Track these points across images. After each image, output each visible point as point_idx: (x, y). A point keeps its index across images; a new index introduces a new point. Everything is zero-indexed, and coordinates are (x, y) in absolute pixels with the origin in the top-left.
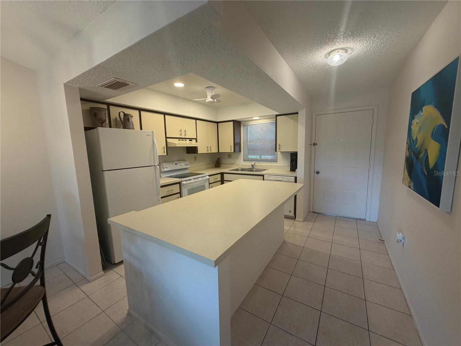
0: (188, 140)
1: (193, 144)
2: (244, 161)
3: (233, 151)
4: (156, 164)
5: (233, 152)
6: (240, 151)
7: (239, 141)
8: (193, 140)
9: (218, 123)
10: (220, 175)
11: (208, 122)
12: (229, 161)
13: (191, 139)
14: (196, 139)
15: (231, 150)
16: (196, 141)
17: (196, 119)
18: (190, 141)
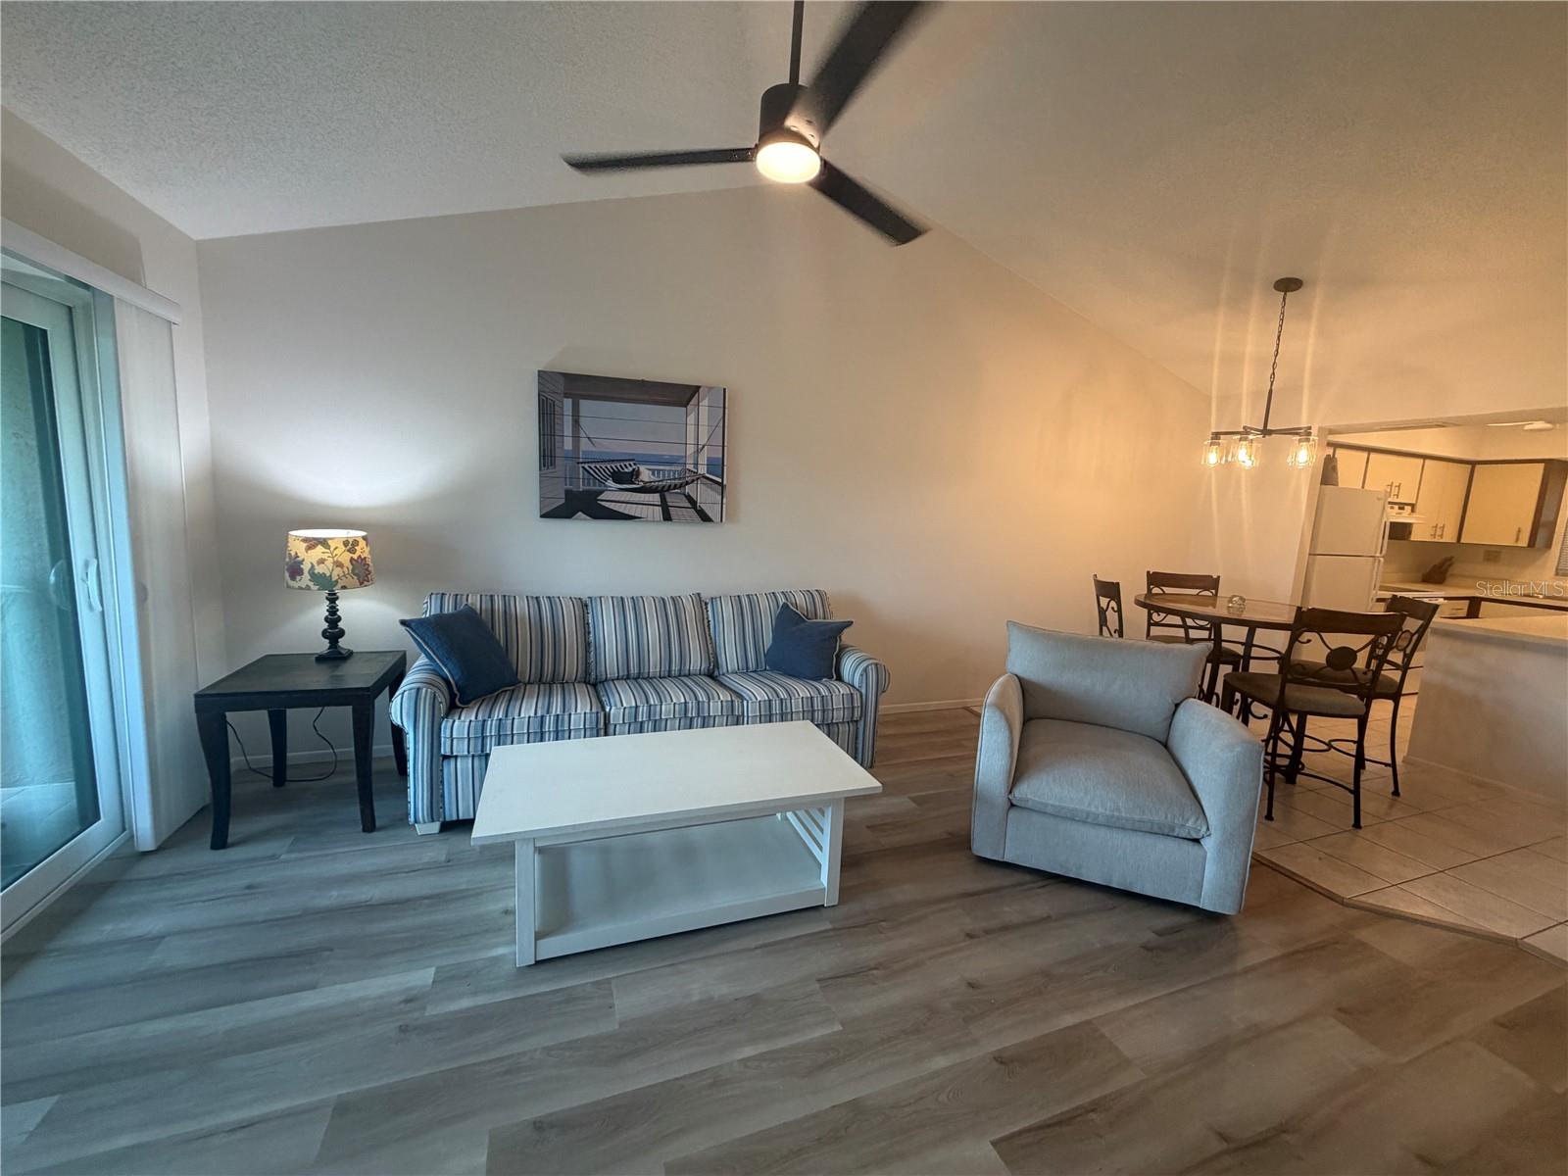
0: (1396, 507)
1: (1404, 517)
2: (1557, 574)
3: (1524, 542)
4: (1378, 555)
5: (1525, 545)
6: (1549, 545)
7: (1552, 519)
8: (1406, 507)
9: (1473, 464)
10: (1467, 602)
11: (1451, 464)
12: (1491, 570)
13: (1402, 506)
14: (1413, 506)
15: (1517, 540)
16: (1413, 511)
17: (1425, 457)
18: (1400, 508)
